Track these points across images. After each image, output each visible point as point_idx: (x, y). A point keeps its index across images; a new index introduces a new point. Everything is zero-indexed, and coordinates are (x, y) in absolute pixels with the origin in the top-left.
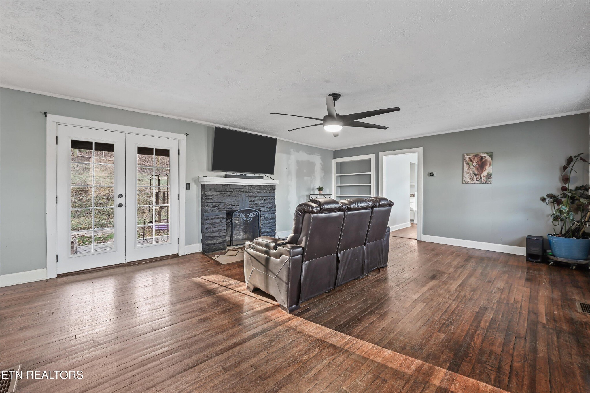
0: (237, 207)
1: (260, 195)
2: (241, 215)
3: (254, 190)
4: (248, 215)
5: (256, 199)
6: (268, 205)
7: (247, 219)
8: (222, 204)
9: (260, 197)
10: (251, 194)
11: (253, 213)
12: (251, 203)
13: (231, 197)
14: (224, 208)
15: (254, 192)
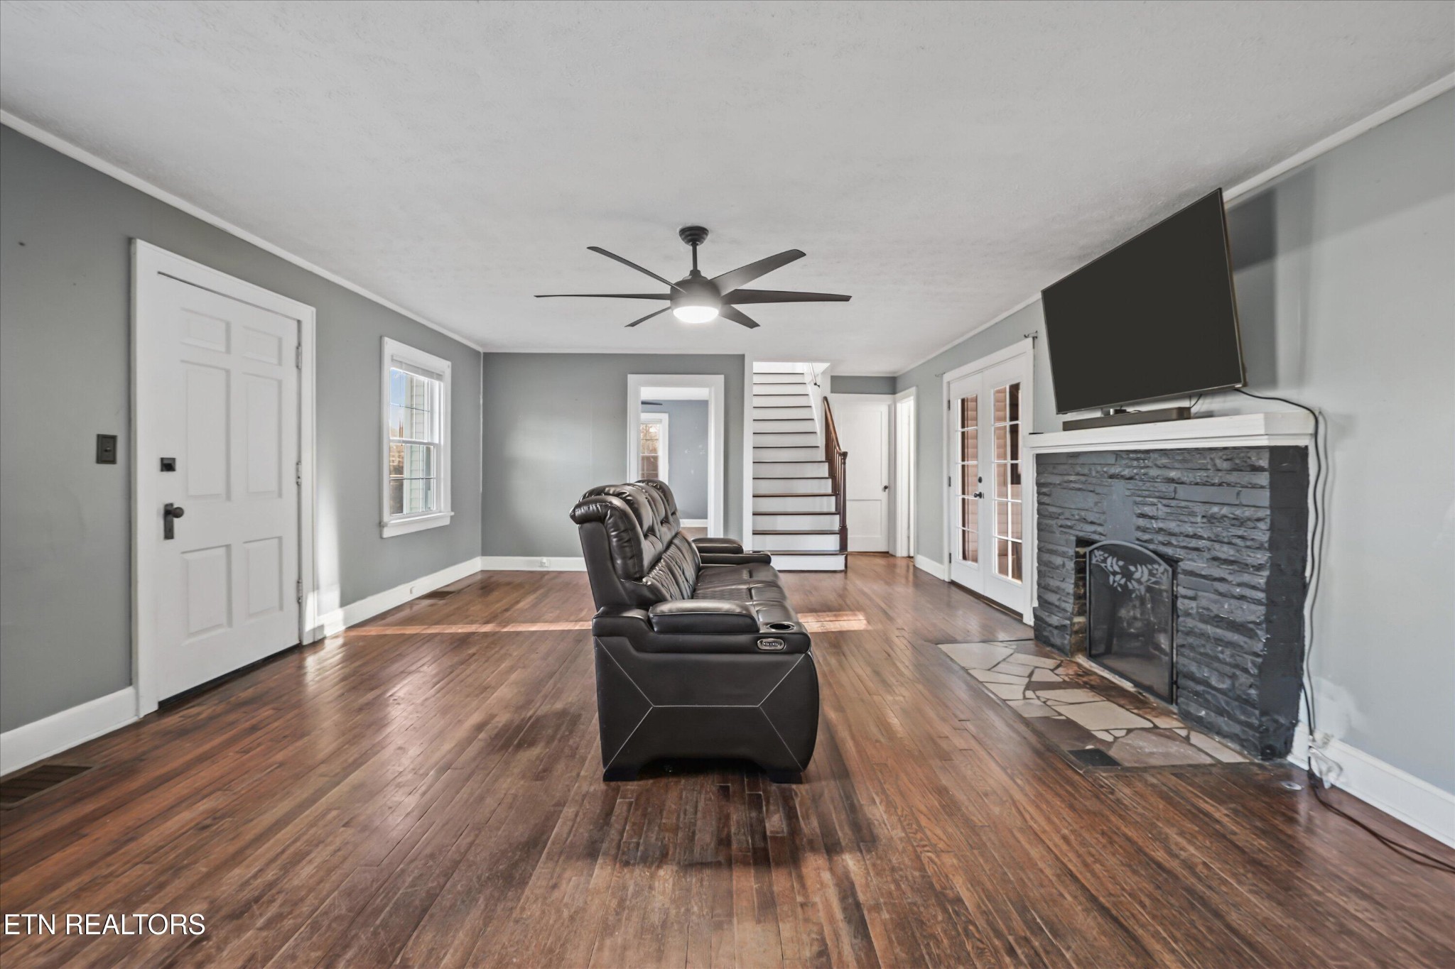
0: (1100, 529)
1: (1182, 492)
2: (1109, 560)
3: (1154, 472)
4: (1132, 568)
5: (1162, 511)
6: (1217, 546)
7: (1128, 583)
8: (1067, 514)
9: (1183, 504)
10: (1144, 488)
11: (1150, 567)
12: (1141, 522)
13: (1086, 493)
14: (1070, 527)
15: (1153, 479)
